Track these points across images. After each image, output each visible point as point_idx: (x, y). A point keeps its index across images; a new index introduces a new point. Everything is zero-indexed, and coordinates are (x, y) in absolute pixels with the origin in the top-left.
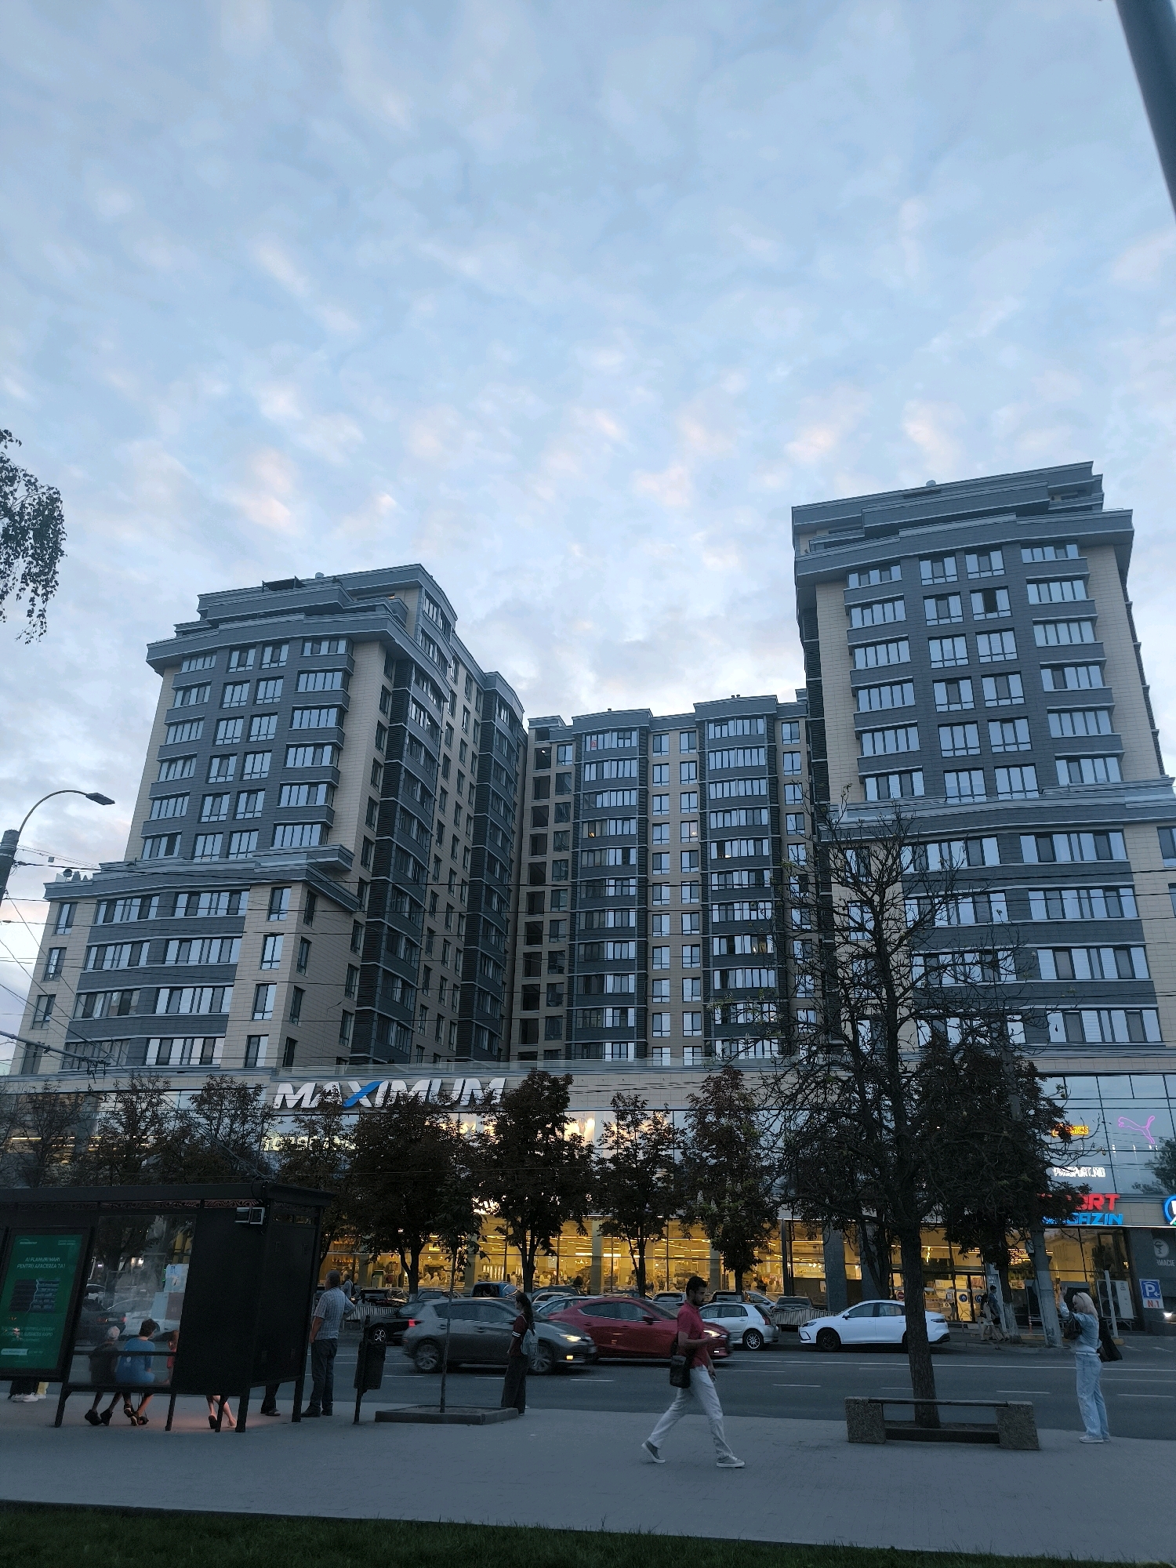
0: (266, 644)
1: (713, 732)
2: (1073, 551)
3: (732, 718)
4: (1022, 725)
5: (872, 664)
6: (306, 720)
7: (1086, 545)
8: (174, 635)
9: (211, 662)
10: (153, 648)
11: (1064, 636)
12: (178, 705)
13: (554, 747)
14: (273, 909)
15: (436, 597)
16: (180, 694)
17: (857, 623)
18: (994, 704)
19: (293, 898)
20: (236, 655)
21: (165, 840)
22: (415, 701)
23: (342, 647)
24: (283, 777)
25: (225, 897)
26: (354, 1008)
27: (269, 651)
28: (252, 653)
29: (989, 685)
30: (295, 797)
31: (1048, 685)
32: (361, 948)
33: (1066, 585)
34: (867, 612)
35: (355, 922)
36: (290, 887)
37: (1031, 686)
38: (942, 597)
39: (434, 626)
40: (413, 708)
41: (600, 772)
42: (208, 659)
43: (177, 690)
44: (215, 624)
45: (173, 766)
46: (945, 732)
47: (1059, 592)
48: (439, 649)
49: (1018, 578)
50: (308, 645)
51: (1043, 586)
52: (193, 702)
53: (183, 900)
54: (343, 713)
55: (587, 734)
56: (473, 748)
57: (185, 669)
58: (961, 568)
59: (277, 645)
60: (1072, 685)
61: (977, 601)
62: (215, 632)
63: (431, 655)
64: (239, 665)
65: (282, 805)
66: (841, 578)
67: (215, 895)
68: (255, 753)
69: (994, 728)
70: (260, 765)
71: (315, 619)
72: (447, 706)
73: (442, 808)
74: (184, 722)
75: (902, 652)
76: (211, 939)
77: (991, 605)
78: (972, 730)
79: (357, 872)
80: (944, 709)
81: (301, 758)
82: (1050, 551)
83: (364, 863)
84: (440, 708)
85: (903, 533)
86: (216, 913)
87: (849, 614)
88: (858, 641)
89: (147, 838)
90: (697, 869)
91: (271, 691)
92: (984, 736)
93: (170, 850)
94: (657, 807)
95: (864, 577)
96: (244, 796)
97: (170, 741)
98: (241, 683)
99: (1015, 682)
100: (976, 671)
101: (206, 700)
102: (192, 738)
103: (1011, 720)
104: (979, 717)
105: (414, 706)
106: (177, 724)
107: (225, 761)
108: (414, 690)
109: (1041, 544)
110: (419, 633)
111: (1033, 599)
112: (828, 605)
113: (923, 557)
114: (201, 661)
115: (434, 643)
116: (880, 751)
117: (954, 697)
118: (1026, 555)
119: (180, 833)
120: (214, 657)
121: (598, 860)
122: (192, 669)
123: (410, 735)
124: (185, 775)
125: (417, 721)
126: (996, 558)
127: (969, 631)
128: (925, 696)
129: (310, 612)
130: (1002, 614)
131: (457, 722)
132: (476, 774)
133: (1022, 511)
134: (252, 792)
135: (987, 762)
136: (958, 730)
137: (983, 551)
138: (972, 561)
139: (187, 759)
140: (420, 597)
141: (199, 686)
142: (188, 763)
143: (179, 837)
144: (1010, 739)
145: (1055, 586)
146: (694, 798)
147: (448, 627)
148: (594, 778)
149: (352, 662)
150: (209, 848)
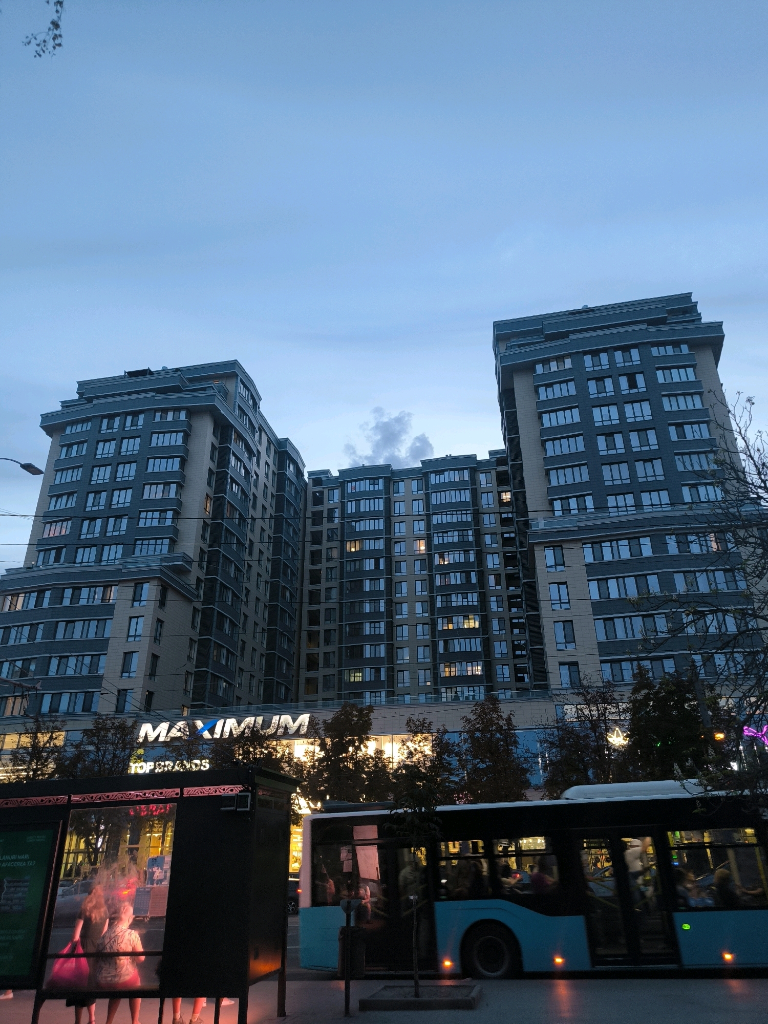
0: (128, 414)
1: (434, 479)
2: (685, 348)
3: (446, 470)
4: (658, 463)
5: (554, 424)
6: (156, 466)
7: (695, 345)
8: (60, 408)
9: (88, 426)
10: (45, 417)
11: (683, 404)
12: (63, 456)
13: (326, 491)
14: (136, 598)
15: (248, 384)
16: (65, 449)
17: (543, 397)
18: (639, 449)
19: (150, 591)
20: (105, 421)
21: (53, 553)
22: (234, 454)
23: (183, 416)
24: (140, 505)
25: (100, 590)
26: (193, 670)
27: (129, 418)
28: (117, 420)
29: (634, 438)
30: (149, 520)
31: (674, 436)
32: (199, 627)
33: (682, 371)
34: (550, 390)
35: (194, 608)
36: (148, 582)
37: (663, 438)
38: (600, 379)
39: (246, 403)
40: (233, 460)
41: (358, 507)
42: (85, 425)
43: (62, 446)
44: (90, 400)
45: (60, 500)
46: (606, 470)
47: (677, 376)
48: (250, 420)
49: (649, 367)
50: (158, 414)
51: (667, 372)
52: (74, 454)
53: (68, 593)
54: (184, 462)
55: (349, 481)
56: (271, 490)
57: (68, 431)
58: (612, 361)
59: (135, 414)
60: (689, 436)
61: (624, 382)
62: (88, 406)
63: (245, 423)
64: (108, 429)
65: (140, 526)
66: (530, 368)
67: (93, 589)
68: (120, 489)
69: (639, 466)
70: (123, 498)
71: (162, 396)
72: (255, 459)
73: (252, 531)
74: (68, 469)
75: (575, 416)
76: (90, 620)
77: (633, 384)
78: (624, 467)
79: (196, 573)
80: (605, 453)
81: (153, 492)
82: (670, 350)
83: (200, 566)
84: (250, 459)
85: (571, 337)
86: (93, 602)
87: (537, 392)
88: (544, 408)
89: (40, 551)
90: (425, 572)
91: (131, 446)
92: (632, 471)
93: (57, 559)
94: (397, 530)
95: (547, 367)
96: (112, 521)
97: (57, 482)
98: (109, 441)
99: (652, 436)
100: (624, 428)
101: (84, 453)
102: (74, 479)
103: (650, 460)
104: (629, 458)
105: (234, 458)
106: (62, 470)
107: (98, 496)
108: (233, 447)
109: (664, 344)
110: (237, 407)
111: (661, 380)
112: (521, 386)
113: (586, 353)
114: (80, 426)
115: (247, 415)
116: (562, 482)
117: (611, 445)
118: (655, 351)
119: (65, 547)
120: (90, 424)
121: (357, 567)
122: (73, 431)
123: (231, 477)
124: (69, 506)
125: (235, 468)
126: (635, 353)
127: (619, 401)
128: (591, 445)
129: (159, 391)
130: (640, 390)
131: (262, 471)
132: (274, 507)
133: (650, 323)
134: (118, 517)
135: (635, 488)
136: (615, 467)
137: (626, 349)
138: (618, 355)
139: (70, 494)
140: (237, 383)
141: (79, 443)
142: (71, 498)
143: (64, 550)
144: (650, 472)
145: (674, 372)
146: (422, 524)
147: (255, 405)
148: (353, 511)
149: (190, 426)
150: (87, 556)
